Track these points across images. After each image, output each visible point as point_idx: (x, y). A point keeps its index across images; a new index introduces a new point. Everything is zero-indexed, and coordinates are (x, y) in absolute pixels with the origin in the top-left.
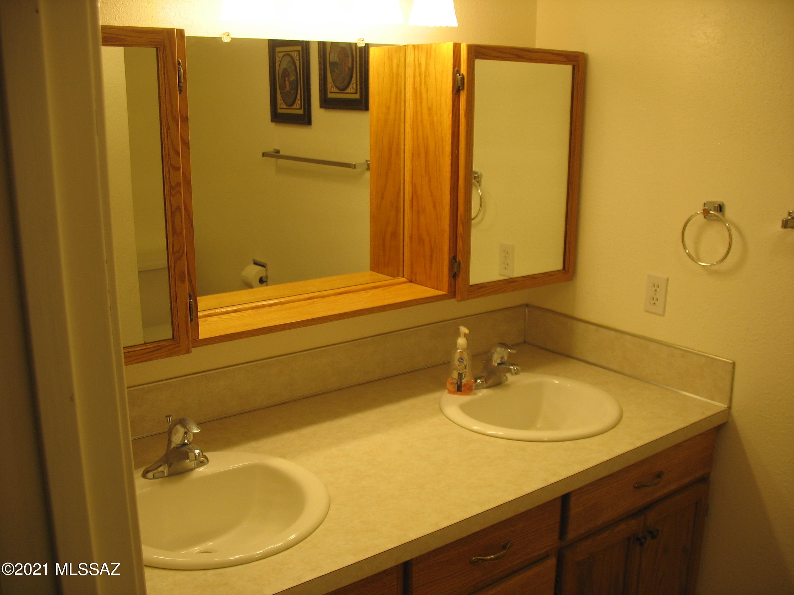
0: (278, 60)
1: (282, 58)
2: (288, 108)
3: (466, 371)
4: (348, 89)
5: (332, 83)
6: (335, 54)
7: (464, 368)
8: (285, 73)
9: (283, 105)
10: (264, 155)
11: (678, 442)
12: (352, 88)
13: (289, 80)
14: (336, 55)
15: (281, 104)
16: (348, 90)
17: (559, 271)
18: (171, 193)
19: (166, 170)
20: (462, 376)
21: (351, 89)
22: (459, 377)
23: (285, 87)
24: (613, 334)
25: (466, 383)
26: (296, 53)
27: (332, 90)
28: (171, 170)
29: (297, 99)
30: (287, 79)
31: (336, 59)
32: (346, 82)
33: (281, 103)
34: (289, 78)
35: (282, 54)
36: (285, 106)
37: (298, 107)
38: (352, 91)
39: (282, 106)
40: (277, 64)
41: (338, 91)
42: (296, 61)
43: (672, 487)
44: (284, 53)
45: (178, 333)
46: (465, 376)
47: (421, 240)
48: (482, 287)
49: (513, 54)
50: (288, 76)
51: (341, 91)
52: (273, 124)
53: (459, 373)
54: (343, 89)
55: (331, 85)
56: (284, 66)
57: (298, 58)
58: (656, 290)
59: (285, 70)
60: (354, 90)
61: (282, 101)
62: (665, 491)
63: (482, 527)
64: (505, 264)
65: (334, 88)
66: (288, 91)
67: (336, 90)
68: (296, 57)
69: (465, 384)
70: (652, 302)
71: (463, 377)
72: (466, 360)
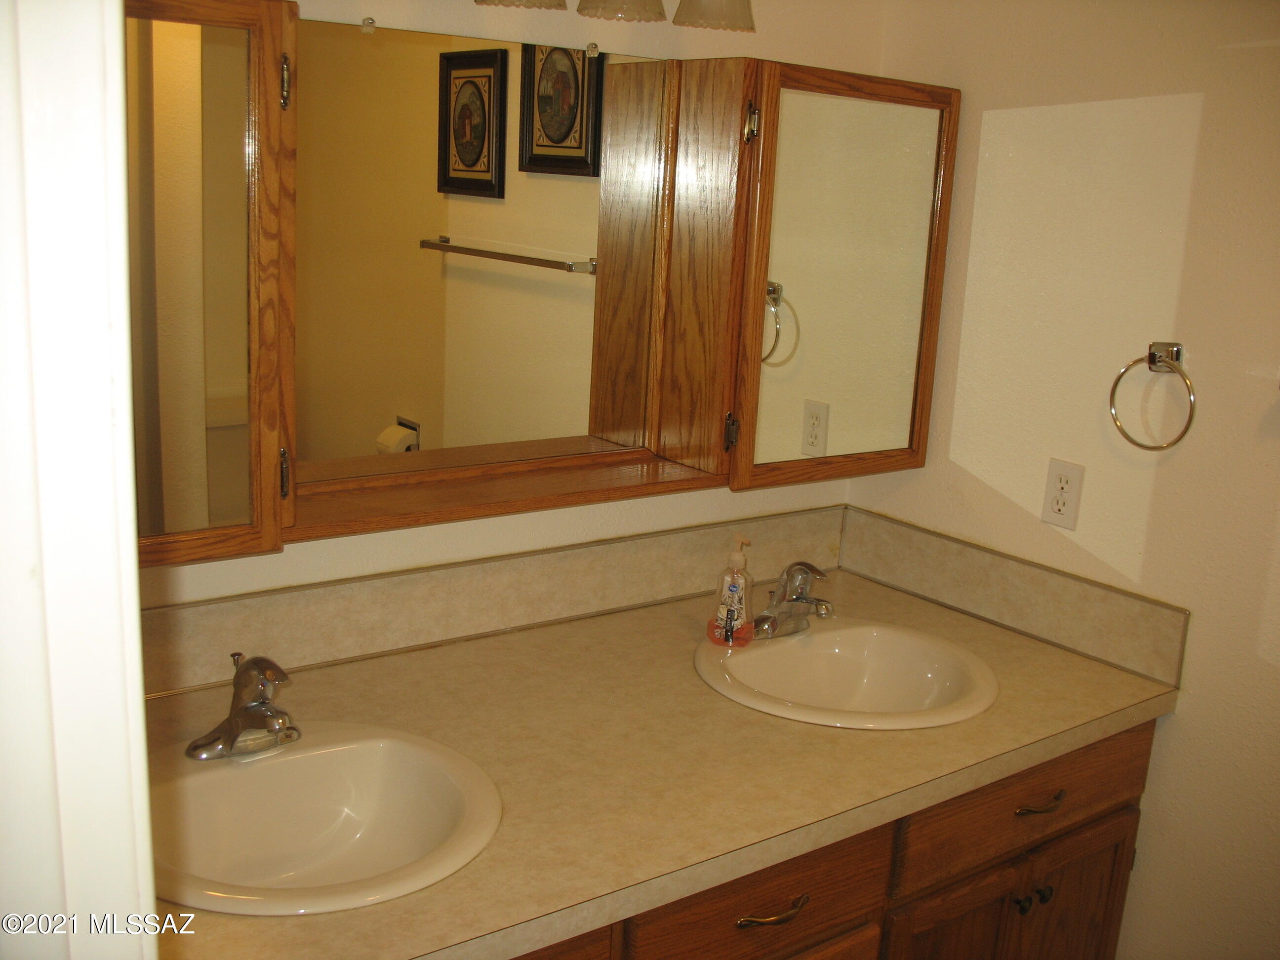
0: (454, 90)
1: (461, 88)
2: (468, 169)
3: (741, 606)
4: (566, 141)
5: (542, 130)
6: (548, 82)
7: (738, 602)
8: (465, 112)
9: (459, 165)
10: (425, 244)
11: (1091, 741)
12: (573, 140)
13: (471, 123)
14: (550, 84)
15: (455, 164)
16: (567, 143)
17: (902, 450)
18: (259, 277)
19: (253, 236)
20: (734, 615)
21: (571, 140)
22: (729, 617)
23: (464, 135)
24: (988, 558)
25: (740, 627)
26: (484, 80)
27: (541, 142)
28: (261, 237)
29: (483, 156)
30: (467, 121)
31: (550, 92)
32: (564, 130)
33: (456, 161)
34: (471, 121)
35: (462, 81)
36: (462, 167)
37: (483, 168)
38: (574, 144)
39: (457, 167)
40: (453, 97)
41: (550, 143)
42: (483, 92)
43: (1079, 816)
44: (464, 80)
45: (260, 514)
46: (738, 616)
47: (675, 386)
48: (773, 470)
49: (843, 84)
50: (470, 116)
51: (556, 143)
52: (442, 194)
53: (729, 610)
54: (559, 141)
55: (539, 134)
56: (464, 99)
57: (486, 88)
58: (1062, 488)
59: (465, 107)
60: (576, 142)
61: (458, 158)
62: (1065, 823)
63: (760, 867)
64: (812, 436)
65: (543, 138)
66: (467, 142)
67: (546, 142)
68: (484, 87)
69: (738, 629)
70: (1056, 508)
71: (735, 618)
72: (742, 588)
